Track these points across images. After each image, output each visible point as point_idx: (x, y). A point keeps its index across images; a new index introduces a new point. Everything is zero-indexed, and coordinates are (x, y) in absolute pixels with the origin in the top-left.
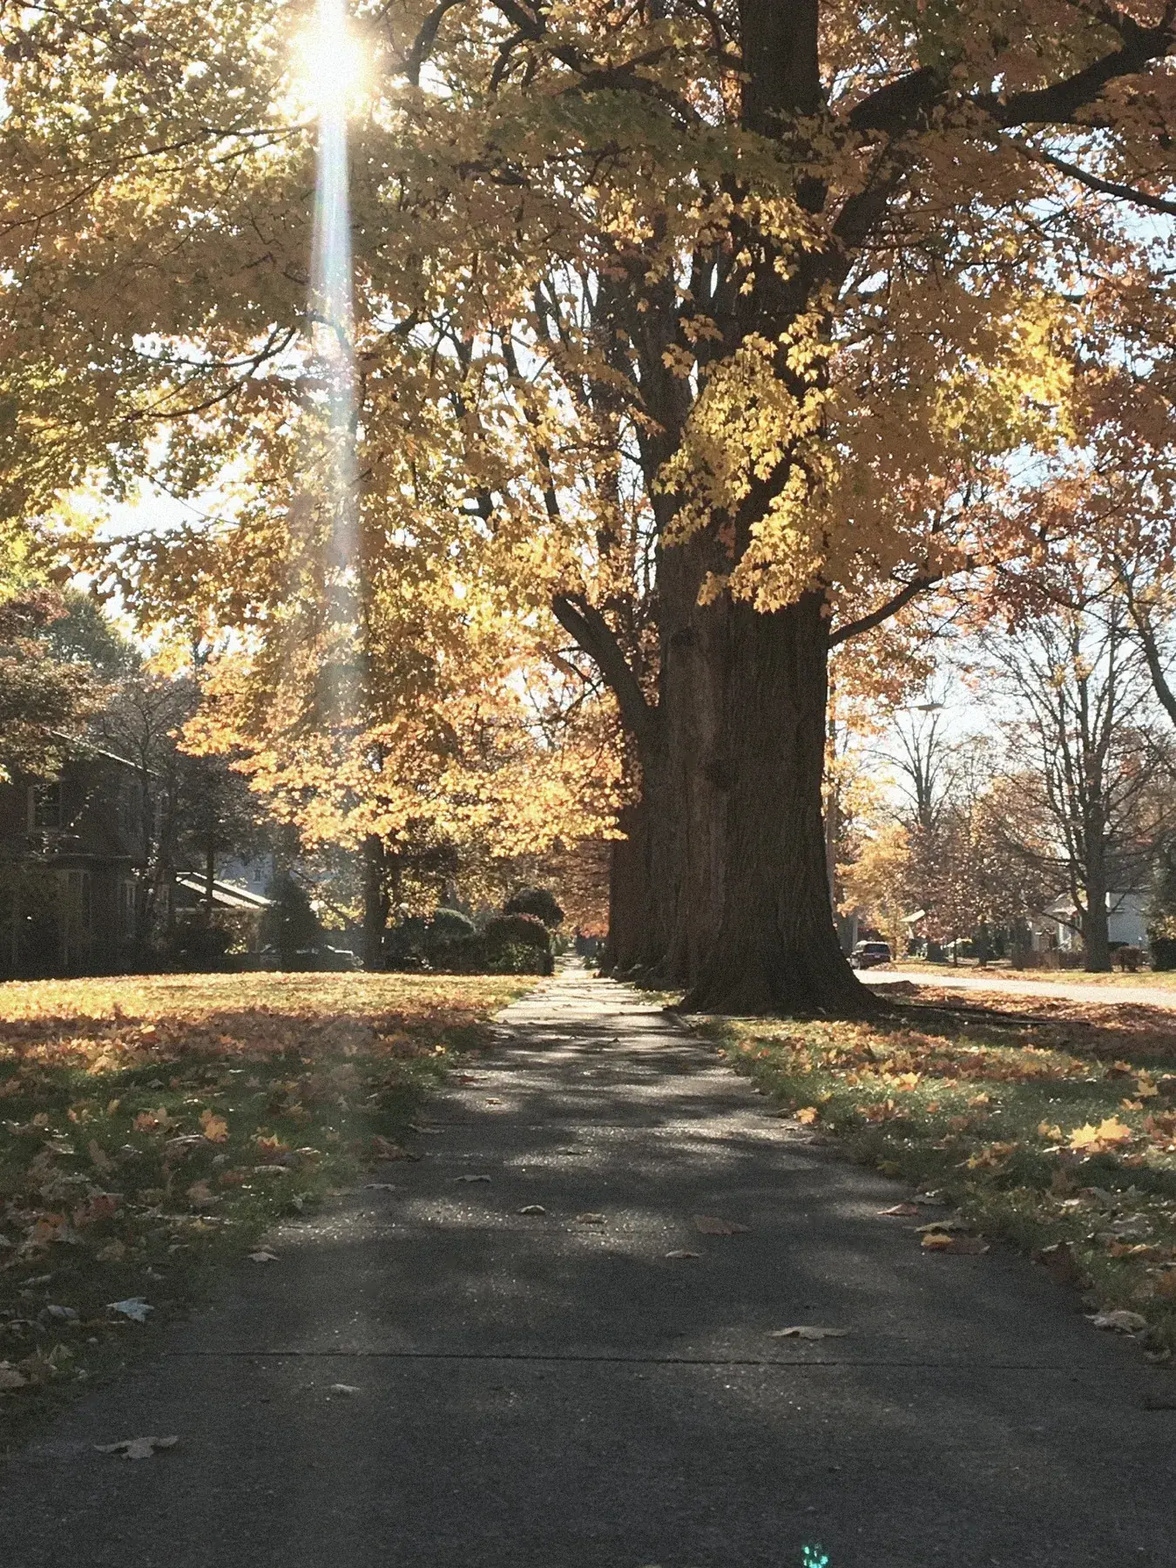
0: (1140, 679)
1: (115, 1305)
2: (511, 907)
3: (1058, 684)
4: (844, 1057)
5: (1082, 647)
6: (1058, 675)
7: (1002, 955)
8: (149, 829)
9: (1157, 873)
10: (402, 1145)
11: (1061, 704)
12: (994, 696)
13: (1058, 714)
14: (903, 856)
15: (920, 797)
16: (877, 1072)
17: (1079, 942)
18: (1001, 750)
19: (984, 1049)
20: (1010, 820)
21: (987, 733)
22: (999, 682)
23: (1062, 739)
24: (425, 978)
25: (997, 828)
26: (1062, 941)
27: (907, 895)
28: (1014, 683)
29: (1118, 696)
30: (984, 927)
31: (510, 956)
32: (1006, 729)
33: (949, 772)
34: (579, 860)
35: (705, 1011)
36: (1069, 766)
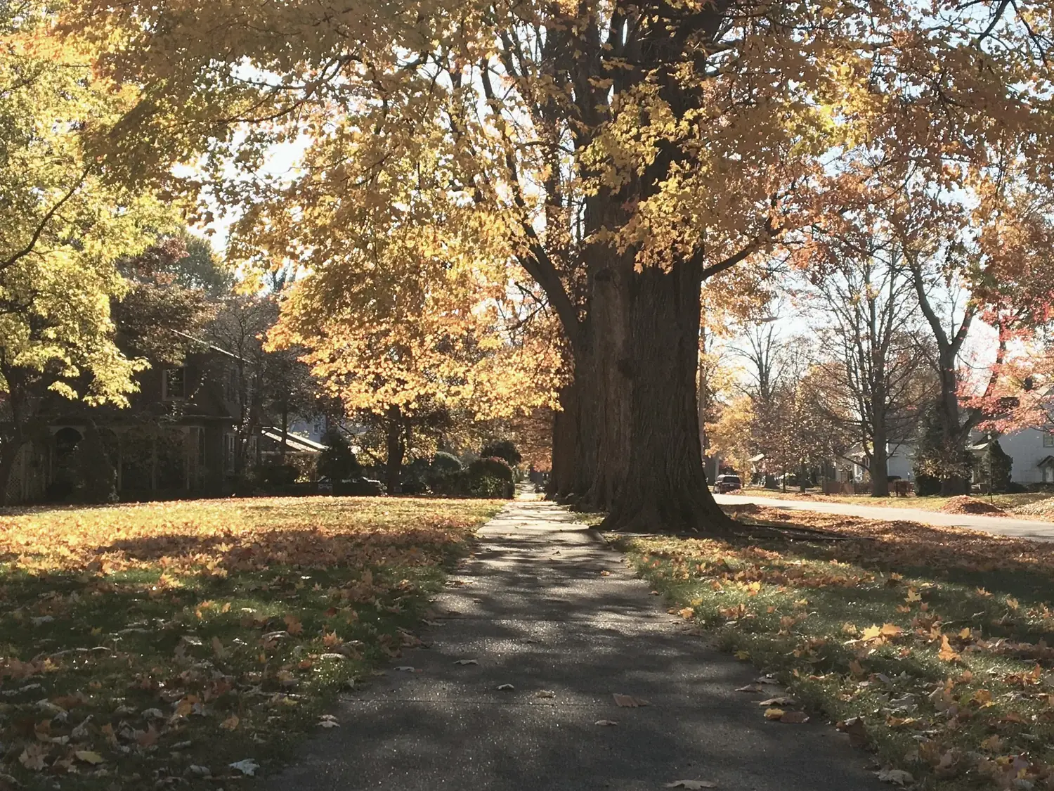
0: (911, 300)
1: (234, 765)
2: (486, 452)
3: (855, 303)
4: (711, 569)
5: (872, 277)
6: (855, 297)
7: (816, 484)
8: (243, 397)
9: (920, 430)
10: (418, 636)
11: (857, 316)
12: (812, 310)
13: (855, 323)
14: (750, 417)
15: (761, 378)
16: (732, 579)
17: (868, 476)
18: (816, 347)
19: (804, 562)
20: (822, 394)
21: (806, 336)
22: (815, 302)
23: (857, 339)
24: (428, 501)
25: (813, 399)
26: (856, 475)
27: (752, 444)
28: (826, 302)
29: (895, 312)
30: (804, 466)
31: (486, 485)
32: (820, 333)
33: (781, 361)
34: (531, 421)
35: (617, 530)
36: (862, 359)
